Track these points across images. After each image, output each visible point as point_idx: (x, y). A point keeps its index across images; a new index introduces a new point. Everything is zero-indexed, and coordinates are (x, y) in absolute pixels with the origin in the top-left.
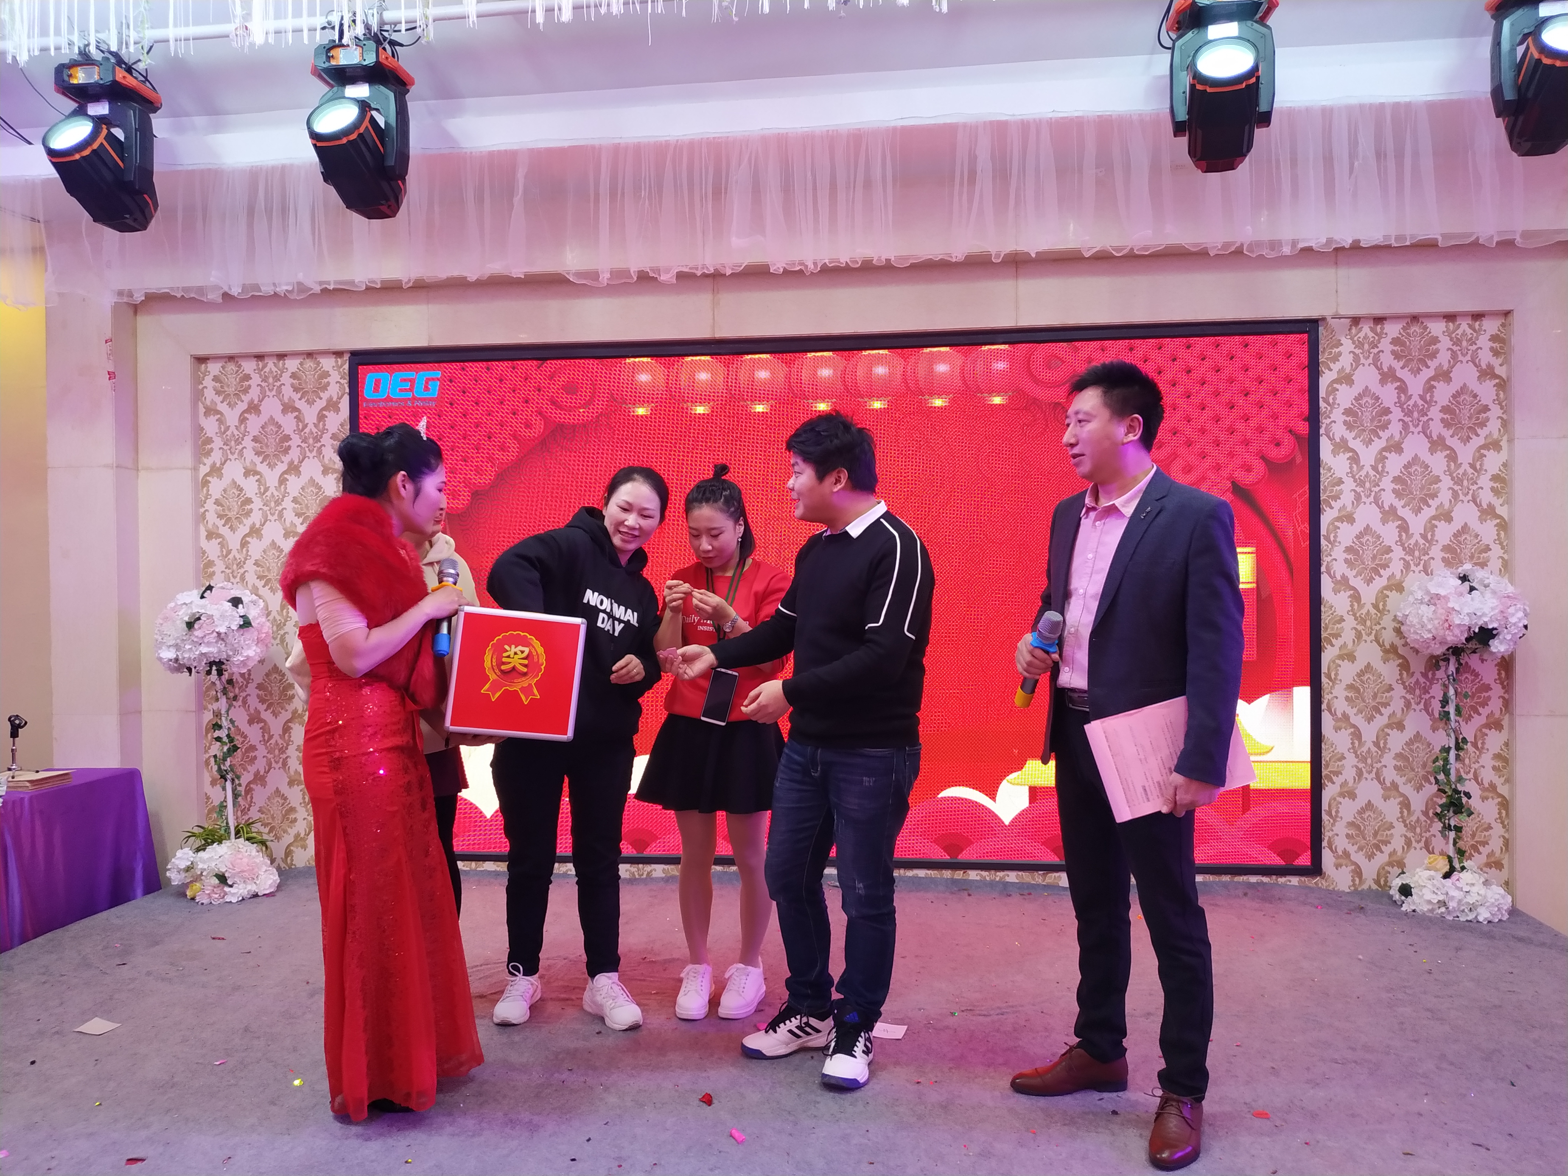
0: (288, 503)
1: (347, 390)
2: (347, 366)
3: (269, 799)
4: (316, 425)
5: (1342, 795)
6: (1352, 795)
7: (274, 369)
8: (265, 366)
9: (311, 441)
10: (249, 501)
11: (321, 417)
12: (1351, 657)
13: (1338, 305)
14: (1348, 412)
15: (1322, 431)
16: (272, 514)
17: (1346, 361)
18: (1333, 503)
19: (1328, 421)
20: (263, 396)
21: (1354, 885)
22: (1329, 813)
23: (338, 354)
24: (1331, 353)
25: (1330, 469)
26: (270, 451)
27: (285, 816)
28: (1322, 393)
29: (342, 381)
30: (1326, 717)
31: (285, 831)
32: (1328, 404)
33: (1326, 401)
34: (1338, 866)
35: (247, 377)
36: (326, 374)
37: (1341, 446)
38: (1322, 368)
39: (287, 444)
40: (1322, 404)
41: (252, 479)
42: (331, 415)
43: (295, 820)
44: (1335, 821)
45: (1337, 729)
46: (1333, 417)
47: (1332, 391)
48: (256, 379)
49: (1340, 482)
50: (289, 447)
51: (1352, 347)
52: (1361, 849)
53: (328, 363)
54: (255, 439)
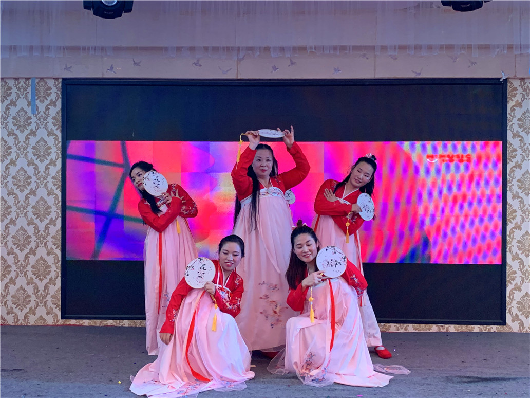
0: (30, 149)
1: (60, 96)
2: (60, 85)
3: (17, 291)
4: (45, 113)
5: (515, 289)
6: (520, 290)
7: (24, 85)
8: (19, 83)
9: (42, 120)
10: (10, 148)
11: (47, 109)
12: (519, 228)
13: (516, 72)
14: (519, 120)
15: (508, 128)
16: (22, 155)
17: (519, 97)
18: (513, 160)
19: (511, 123)
20: (18, 97)
21: (520, 329)
22: (509, 297)
23: (56, 79)
24: (512, 93)
25: (511, 145)
26: (22, 123)
27: (24, 300)
28: (509, 111)
29: (58, 92)
30: (508, 254)
31: (25, 307)
32: (511, 116)
33: (509, 114)
34: (513, 321)
35: (10, 88)
36: (50, 88)
37: (516, 135)
38: (509, 100)
39: (30, 121)
40: (508, 116)
41: (12, 137)
42: (52, 108)
43: (30, 301)
44: (512, 301)
45: (513, 260)
46: (513, 122)
47: (513, 110)
48: (14, 90)
49: (515, 150)
50: (31, 123)
51: (522, 91)
52: (523, 314)
53: (51, 83)
54: (14, 118)
